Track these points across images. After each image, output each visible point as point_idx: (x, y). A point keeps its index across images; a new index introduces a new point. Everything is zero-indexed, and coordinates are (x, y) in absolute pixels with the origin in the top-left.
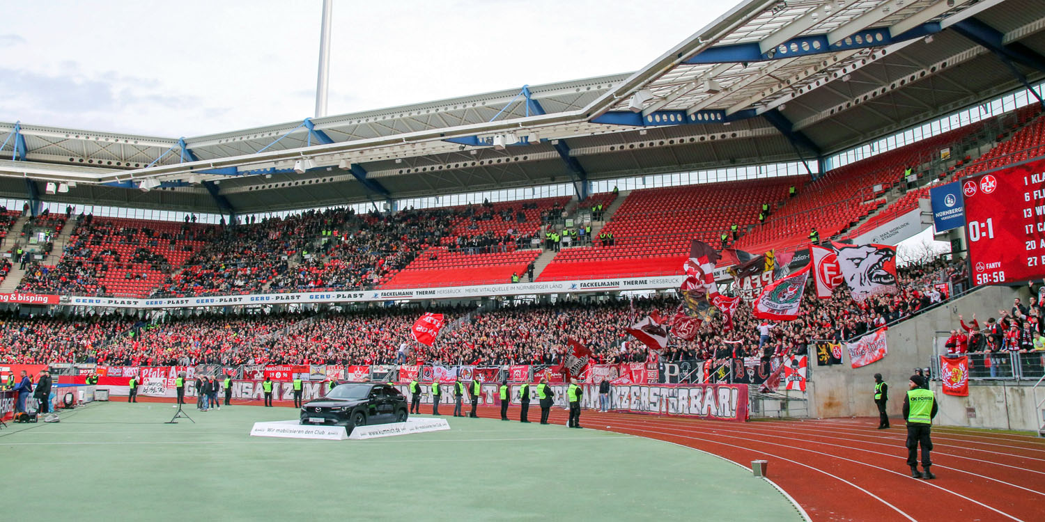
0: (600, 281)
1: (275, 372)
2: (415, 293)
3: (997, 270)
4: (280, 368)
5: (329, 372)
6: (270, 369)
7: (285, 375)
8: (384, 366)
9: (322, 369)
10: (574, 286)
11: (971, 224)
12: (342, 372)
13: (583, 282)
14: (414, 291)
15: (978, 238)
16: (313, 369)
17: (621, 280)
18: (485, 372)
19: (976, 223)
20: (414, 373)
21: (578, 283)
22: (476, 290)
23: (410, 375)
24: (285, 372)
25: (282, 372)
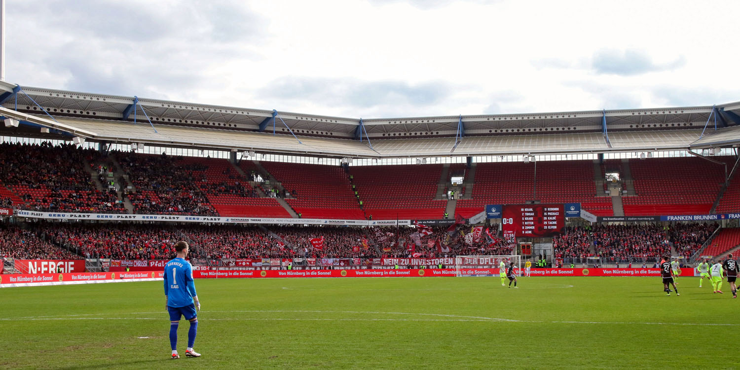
0: (337, 220)
1: (242, 262)
2: (250, 220)
3: (511, 233)
4: (245, 260)
5: (272, 262)
6: (239, 261)
7: (248, 263)
8: (300, 259)
9: (268, 260)
10: (326, 222)
11: (504, 219)
12: (279, 262)
13: (330, 220)
14: (250, 219)
15: (506, 223)
16: (263, 260)
17: (345, 221)
18: (344, 261)
19: (506, 219)
20: (314, 262)
21: (328, 220)
22: (282, 221)
23: (312, 263)
24: (248, 262)
25: (246, 262)
